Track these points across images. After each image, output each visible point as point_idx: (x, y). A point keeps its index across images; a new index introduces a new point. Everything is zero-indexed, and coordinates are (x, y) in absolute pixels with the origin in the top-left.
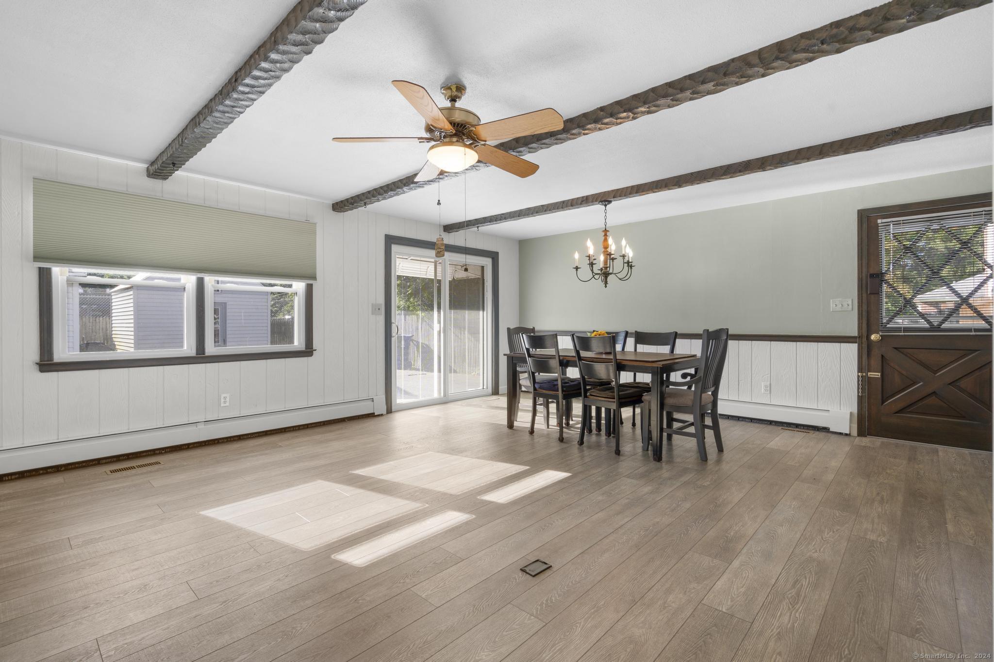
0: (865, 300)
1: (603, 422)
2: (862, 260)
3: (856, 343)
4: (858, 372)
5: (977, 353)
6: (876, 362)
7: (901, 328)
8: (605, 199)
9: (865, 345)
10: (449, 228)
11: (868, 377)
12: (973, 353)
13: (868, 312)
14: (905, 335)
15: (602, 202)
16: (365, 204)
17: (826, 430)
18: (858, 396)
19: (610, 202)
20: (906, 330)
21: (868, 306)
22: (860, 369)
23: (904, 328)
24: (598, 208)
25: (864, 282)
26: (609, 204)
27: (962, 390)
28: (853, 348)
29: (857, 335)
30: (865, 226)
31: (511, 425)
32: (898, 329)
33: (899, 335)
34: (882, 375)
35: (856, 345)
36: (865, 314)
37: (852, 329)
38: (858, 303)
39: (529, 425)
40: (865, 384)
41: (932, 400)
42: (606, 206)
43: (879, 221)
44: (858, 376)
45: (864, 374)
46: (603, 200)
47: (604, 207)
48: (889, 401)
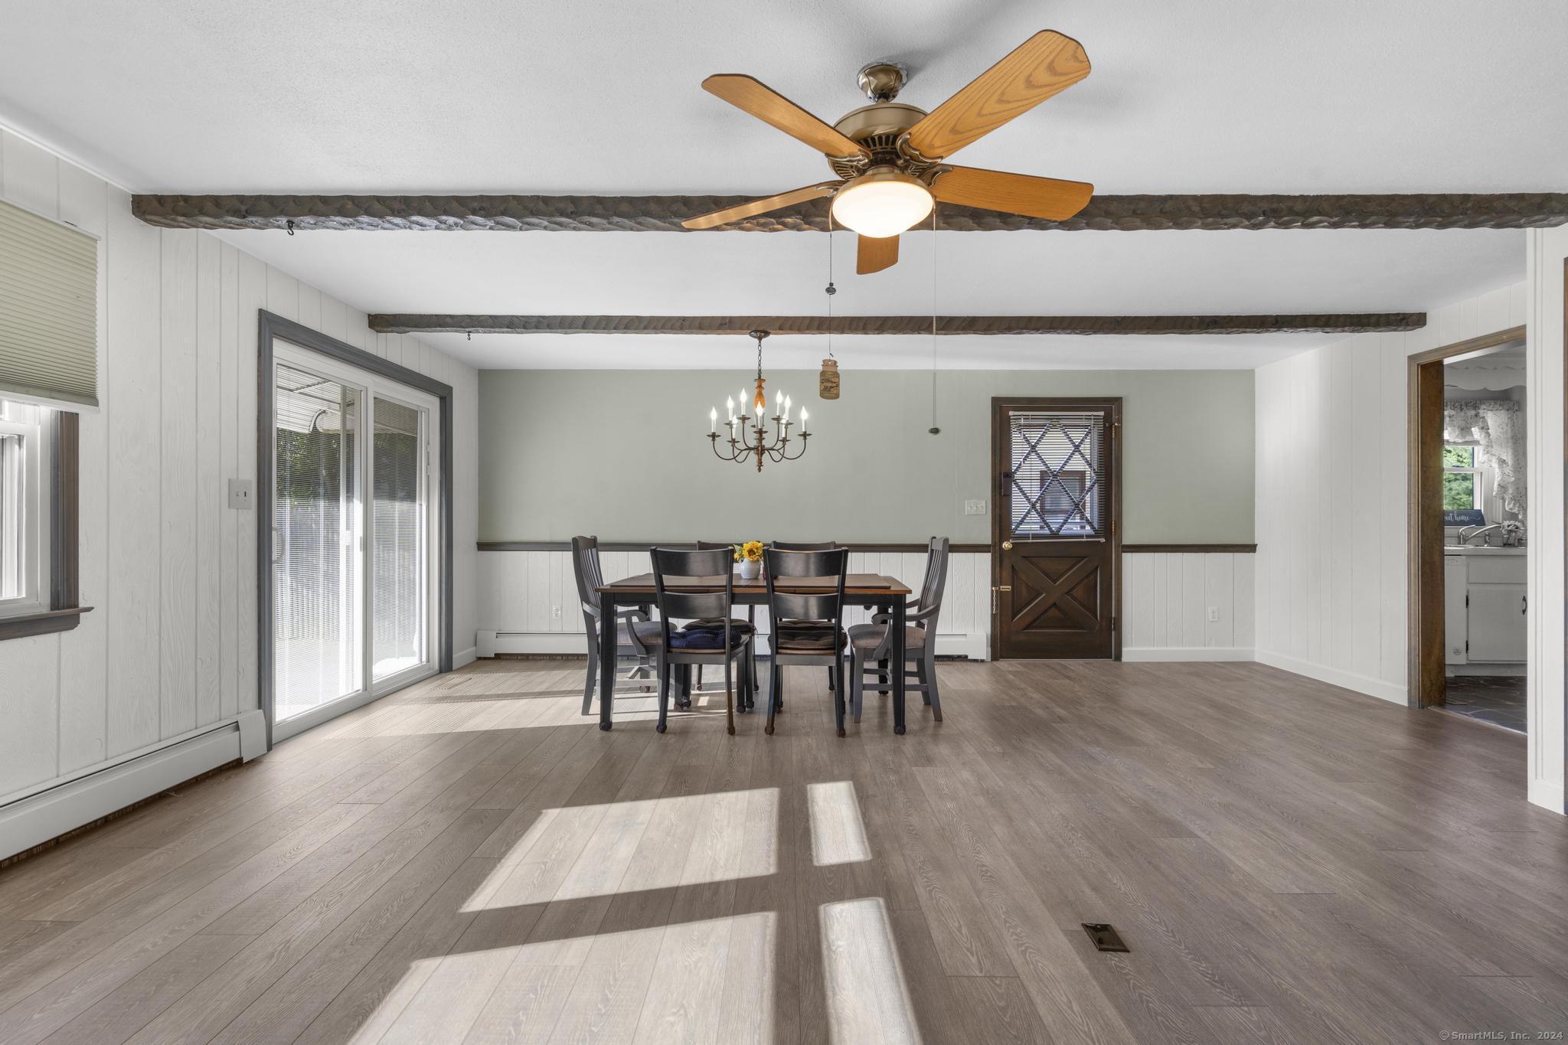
0: (998, 504)
1: (734, 691)
2: (995, 455)
3: (989, 552)
4: (992, 586)
5: (1085, 560)
6: (1007, 574)
7: (1029, 534)
8: (760, 327)
9: (998, 555)
10: (380, 322)
11: (1001, 592)
12: (1083, 559)
13: (1000, 516)
14: (1032, 543)
15: (756, 331)
16: (291, 225)
17: (963, 658)
18: (992, 613)
19: (767, 334)
20: (1035, 536)
21: (1000, 510)
22: (994, 584)
23: (1033, 534)
24: (746, 340)
25: (998, 482)
26: (765, 336)
27: (1075, 599)
28: (986, 558)
29: (990, 543)
30: (998, 416)
31: (606, 724)
32: (1026, 537)
33: (1027, 543)
34: (1012, 588)
35: (990, 554)
36: (998, 518)
37: (986, 538)
38: (992, 505)
39: (656, 716)
40: (999, 599)
41: (1053, 612)
42: (760, 339)
43: (1011, 413)
44: (992, 591)
45: (997, 588)
46: (761, 329)
47: (757, 341)
48: (1018, 617)
